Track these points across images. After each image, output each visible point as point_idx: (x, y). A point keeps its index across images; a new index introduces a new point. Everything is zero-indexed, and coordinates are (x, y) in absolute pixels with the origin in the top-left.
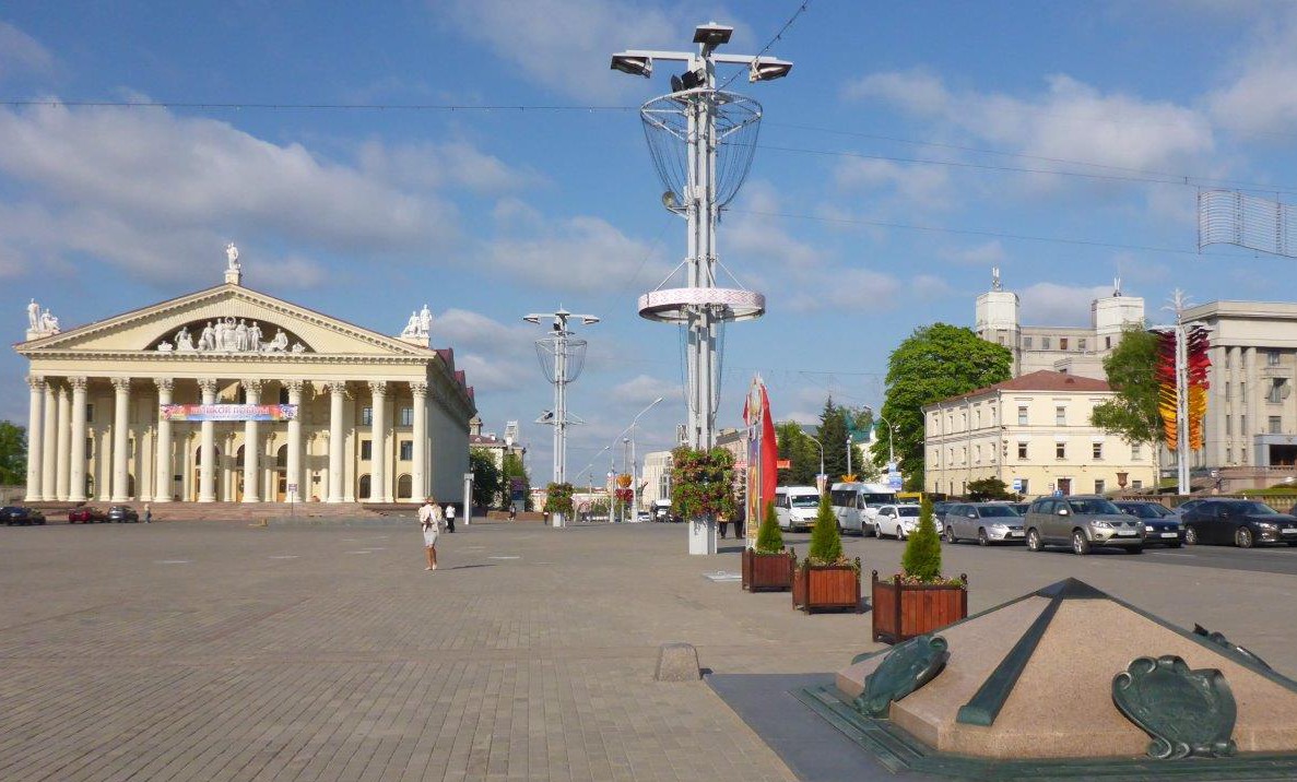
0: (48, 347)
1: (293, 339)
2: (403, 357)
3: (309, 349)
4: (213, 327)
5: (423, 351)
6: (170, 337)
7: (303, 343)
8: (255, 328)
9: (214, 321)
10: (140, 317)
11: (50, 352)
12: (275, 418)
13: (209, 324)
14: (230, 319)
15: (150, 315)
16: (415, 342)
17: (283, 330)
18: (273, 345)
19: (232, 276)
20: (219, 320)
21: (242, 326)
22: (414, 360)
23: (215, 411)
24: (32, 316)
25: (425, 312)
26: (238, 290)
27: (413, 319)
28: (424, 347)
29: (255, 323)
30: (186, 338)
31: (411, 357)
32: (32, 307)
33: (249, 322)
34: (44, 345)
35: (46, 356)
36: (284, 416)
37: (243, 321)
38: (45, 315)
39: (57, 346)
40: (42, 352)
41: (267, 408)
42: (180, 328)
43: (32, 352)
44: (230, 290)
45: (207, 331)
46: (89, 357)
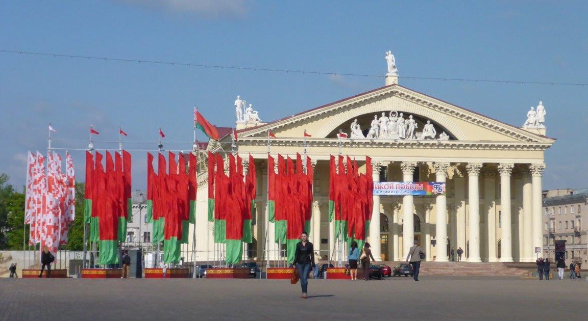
0: (257, 135)
1: (439, 129)
2: (528, 144)
3: (452, 138)
4: (378, 119)
5: (543, 139)
6: (345, 128)
7: (448, 133)
8: (411, 121)
9: (379, 114)
10: (326, 111)
11: (258, 139)
12: (428, 193)
13: (376, 117)
14: (394, 113)
15: (334, 110)
16: (536, 132)
17: (432, 122)
18: (425, 134)
19: (392, 78)
20: (383, 114)
21: (401, 119)
22: (537, 147)
23: (381, 187)
24: (239, 109)
25: (540, 107)
26: (400, 90)
27: (531, 113)
28: (542, 136)
29: (411, 117)
30: (357, 128)
31: (535, 144)
32: (238, 102)
33: (406, 115)
34: (253, 134)
35: (254, 143)
36: (435, 191)
37: (401, 114)
38: (250, 109)
39: (263, 134)
40: (251, 139)
41: (422, 185)
42: (352, 120)
43: (244, 140)
44: (394, 90)
45: (374, 123)
46: (287, 143)
